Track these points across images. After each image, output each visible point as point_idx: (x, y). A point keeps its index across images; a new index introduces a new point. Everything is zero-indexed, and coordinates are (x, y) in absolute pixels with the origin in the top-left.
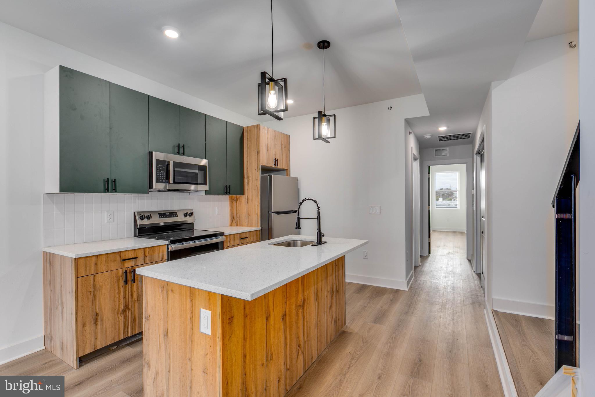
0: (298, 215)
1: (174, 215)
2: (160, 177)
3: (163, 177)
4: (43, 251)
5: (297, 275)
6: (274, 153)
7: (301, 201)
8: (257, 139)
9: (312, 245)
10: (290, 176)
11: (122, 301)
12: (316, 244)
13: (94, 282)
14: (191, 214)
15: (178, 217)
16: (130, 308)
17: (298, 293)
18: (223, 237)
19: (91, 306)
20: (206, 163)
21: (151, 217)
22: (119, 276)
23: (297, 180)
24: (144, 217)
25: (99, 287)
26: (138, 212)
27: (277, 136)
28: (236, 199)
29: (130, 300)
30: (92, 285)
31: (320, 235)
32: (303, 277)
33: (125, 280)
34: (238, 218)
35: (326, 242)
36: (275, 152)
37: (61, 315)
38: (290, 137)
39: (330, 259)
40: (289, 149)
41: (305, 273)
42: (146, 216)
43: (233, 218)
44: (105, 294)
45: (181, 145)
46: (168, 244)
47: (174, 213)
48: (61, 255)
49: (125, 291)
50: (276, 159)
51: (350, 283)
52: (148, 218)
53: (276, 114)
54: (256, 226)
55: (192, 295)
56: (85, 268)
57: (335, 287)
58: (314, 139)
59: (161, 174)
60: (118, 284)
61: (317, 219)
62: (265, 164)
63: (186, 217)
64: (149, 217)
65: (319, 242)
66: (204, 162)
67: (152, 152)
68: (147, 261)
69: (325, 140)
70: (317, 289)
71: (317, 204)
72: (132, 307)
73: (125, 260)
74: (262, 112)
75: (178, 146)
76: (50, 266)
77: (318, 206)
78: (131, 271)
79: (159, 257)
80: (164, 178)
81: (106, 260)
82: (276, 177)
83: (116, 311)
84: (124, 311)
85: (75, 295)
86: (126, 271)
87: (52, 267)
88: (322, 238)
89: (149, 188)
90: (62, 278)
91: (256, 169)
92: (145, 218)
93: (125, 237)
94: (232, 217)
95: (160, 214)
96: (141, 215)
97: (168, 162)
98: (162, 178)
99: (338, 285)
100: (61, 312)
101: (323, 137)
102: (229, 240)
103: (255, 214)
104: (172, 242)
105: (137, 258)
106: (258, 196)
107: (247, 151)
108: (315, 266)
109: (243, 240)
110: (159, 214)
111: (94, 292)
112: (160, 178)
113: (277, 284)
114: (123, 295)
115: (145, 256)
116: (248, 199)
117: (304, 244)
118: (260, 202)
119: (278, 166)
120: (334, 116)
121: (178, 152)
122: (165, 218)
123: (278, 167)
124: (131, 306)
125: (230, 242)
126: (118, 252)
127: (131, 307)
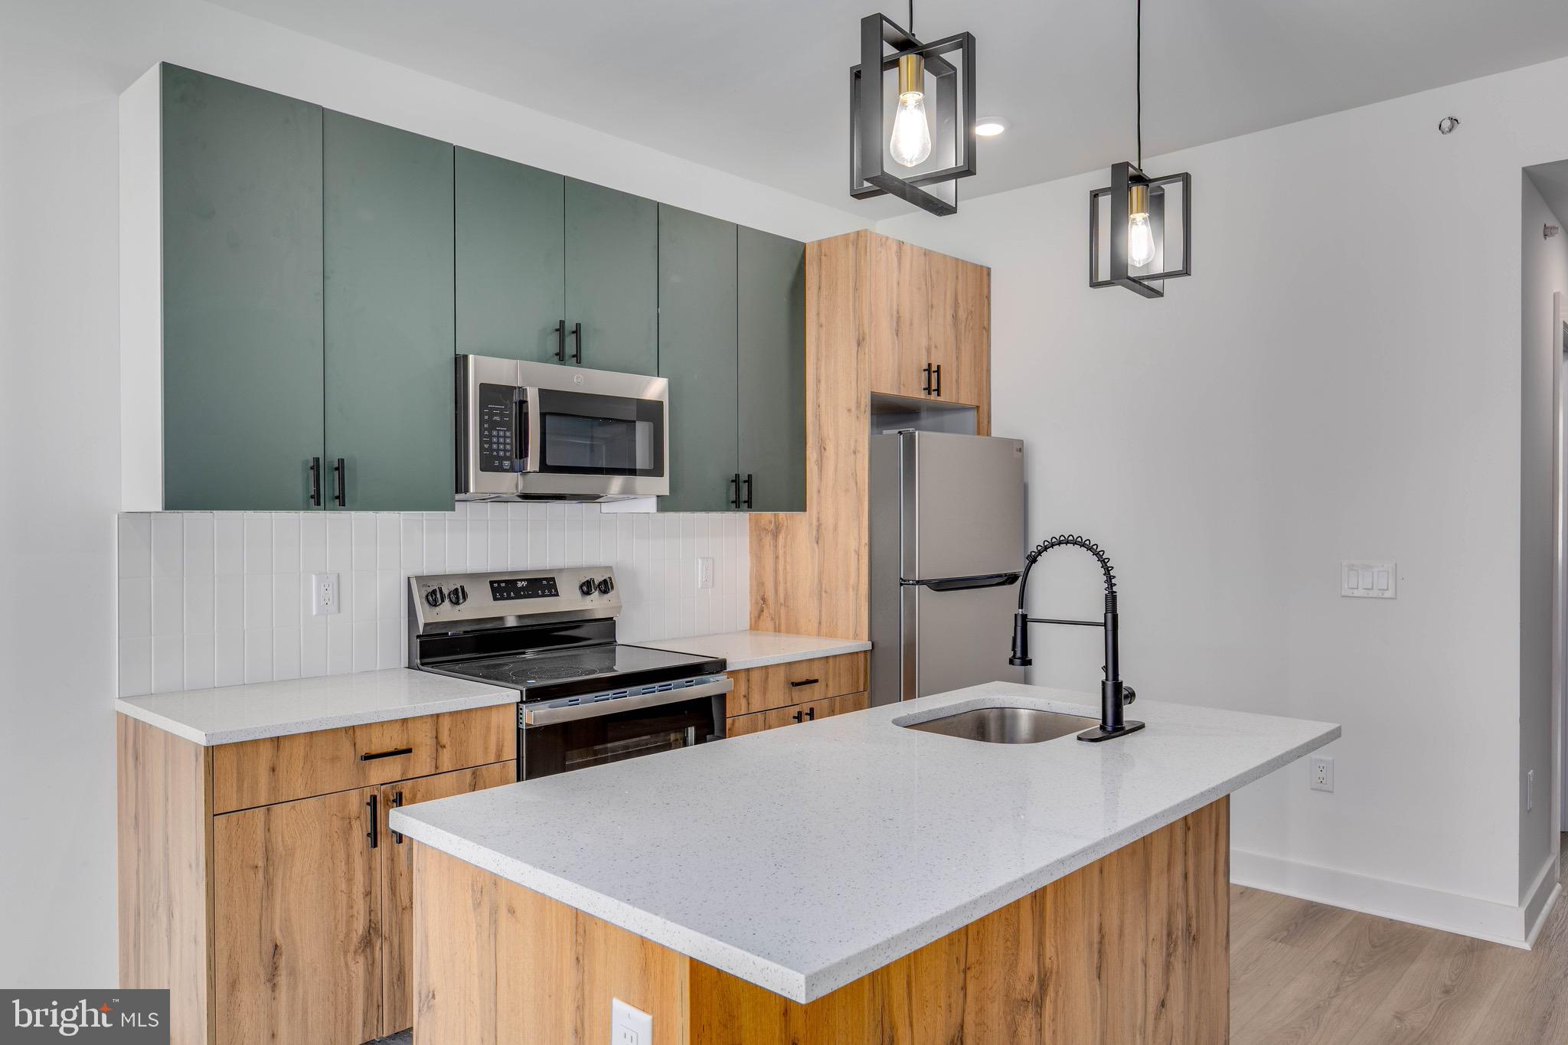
0: (1021, 606)
1: (543, 588)
2: (495, 450)
3: (505, 450)
4: (118, 712)
5: (1011, 886)
6: (924, 342)
7: (1033, 548)
8: (856, 289)
9: (1079, 739)
10: (989, 434)
11: (360, 906)
12: (1099, 734)
13: (267, 834)
14: (606, 587)
15: (557, 595)
16: (387, 935)
17: (1017, 949)
18: (722, 677)
19: (257, 917)
20: (662, 394)
21: (465, 598)
22: (349, 814)
23: (1020, 450)
24: (438, 596)
25: (284, 853)
26: (419, 578)
27: (938, 272)
28: (772, 526)
29: (386, 903)
30: (260, 845)
31: (1117, 695)
32: (1038, 897)
33: (369, 831)
34: (782, 601)
35: (1141, 727)
36: (930, 339)
37: (166, 939)
38: (989, 274)
39: (1163, 814)
40: (986, 323)
41: (1046, 880)
42: (446, 592)
43: (764, 600)
44: (302, 878)
45: (570, 326)
46: (518, 703)
47: (545, 582)
48: (166, 732)
49: (370, 870)
50: (934, 368)
51: (1246, 892)
52: (454, 600)
53: (929, 189)
54: (851, 636)
55: (580, 940)
56: (238, 780)
57: (1180, 920)
58: (1095, 284)
59: (498, 437)
60: (348, 845)
61: (1105, 625)
62: (887, 388)
63: (589, 598)
64: (458, 598)
65: (1114, 726)
66: (655, 389)
67: (466, 357)
68: (446, 764)
69: (1144, 286)
70: (1100, 930)
71: (1104, 563)
72: (394, 931)
73: (368, 757)
74: (866, 184)
75: (557, 330)
76: (136, 767)
77: (1107, 570)
78: (392, 798)
79: (486, 749)
80: (508, 454)
81: (306, 757)
82: (929, 442)
83: (338, 942)
84: (367, 943)
85: (207, 876)
86: (374, 798)
87: (140, 768)
88: (1124, 707)
89: (457, 492)
90: (170, 814)
91: (853, 410)
92: (443, 601)
93: (378, 668)
94: (759, 598)
95: (496, 585)
96: (430, 590)
97: (522, 391)
98: (501, 453)
99: (1198, 911)
100: (167, 930)
101: (1131, 274)
102: (743, 690)
103: (847, 590)
104: (534, 695)
105: (409, 751)
106: (859, 517)
107: (818, 339)
108: (1090, 847)
109: (801, 691)
110: (492, 583)
111: (266, 871)
112: (495, 453)
113: (921, 929)
114: (362, 884)
115: (439, 746)
116: (819, 526)
117: (1047, 728)
118: (865, 539)
119: (939, 395)
120: (1186, 178)
121: (557, 354)
122: (513, 598)
123: (939, 399)
124: (391, 926)
125: (747, 697)
126: (347, 729)
127: (391, 931)
